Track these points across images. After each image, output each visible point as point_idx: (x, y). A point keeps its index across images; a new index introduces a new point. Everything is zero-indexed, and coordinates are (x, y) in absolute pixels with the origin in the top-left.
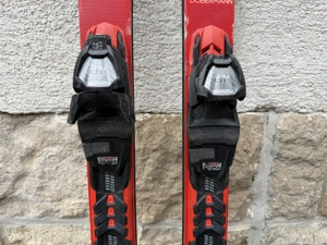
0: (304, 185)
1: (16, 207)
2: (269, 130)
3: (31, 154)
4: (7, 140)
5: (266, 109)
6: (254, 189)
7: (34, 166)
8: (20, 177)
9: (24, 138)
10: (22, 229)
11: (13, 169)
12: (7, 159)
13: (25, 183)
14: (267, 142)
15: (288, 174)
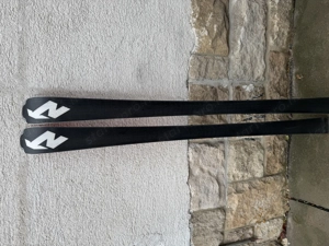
0: (216, 65)
1: (220, 176)
2: (195, 82)
3: (202, 170)
4: (197, 177)
5: (187, 83)
6: (216, 86)
7: (206, 168)
8: (210, 173)
9: (197, 172)
10: (229, 175)
11: (207, 176)
12: (204, 178)
13: (212, 172)
14: (199, 83)
15: (211, 73)
